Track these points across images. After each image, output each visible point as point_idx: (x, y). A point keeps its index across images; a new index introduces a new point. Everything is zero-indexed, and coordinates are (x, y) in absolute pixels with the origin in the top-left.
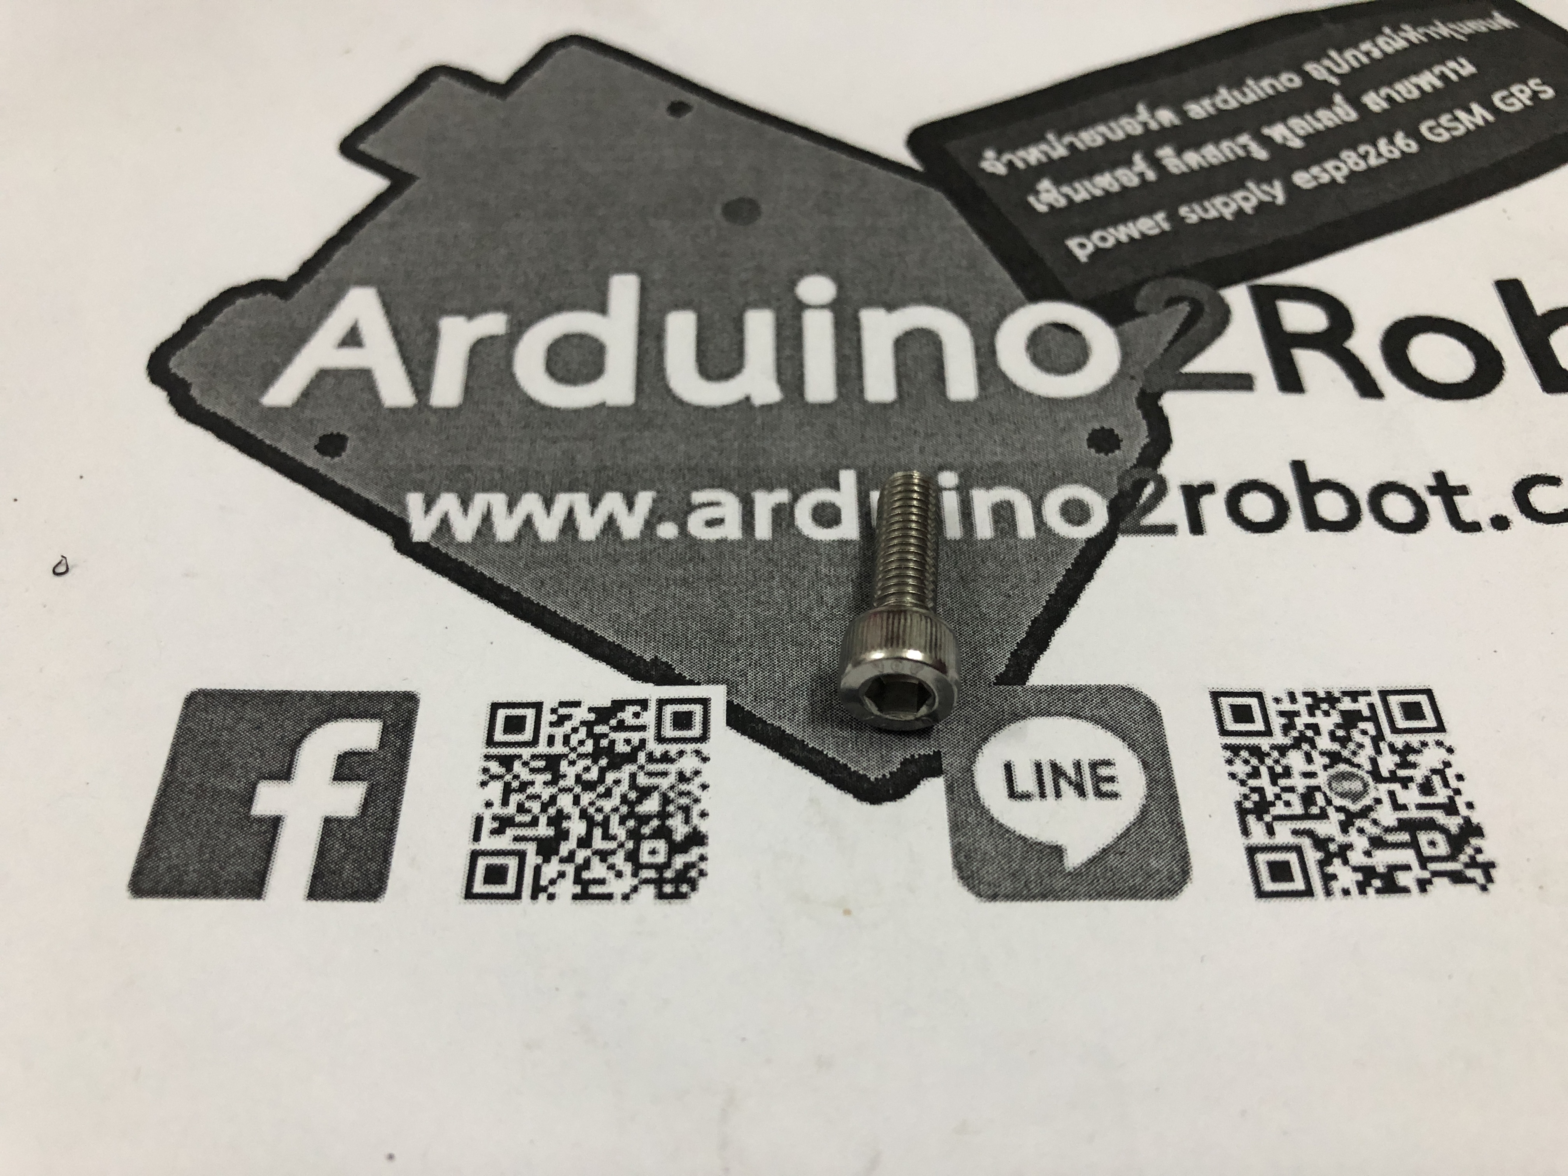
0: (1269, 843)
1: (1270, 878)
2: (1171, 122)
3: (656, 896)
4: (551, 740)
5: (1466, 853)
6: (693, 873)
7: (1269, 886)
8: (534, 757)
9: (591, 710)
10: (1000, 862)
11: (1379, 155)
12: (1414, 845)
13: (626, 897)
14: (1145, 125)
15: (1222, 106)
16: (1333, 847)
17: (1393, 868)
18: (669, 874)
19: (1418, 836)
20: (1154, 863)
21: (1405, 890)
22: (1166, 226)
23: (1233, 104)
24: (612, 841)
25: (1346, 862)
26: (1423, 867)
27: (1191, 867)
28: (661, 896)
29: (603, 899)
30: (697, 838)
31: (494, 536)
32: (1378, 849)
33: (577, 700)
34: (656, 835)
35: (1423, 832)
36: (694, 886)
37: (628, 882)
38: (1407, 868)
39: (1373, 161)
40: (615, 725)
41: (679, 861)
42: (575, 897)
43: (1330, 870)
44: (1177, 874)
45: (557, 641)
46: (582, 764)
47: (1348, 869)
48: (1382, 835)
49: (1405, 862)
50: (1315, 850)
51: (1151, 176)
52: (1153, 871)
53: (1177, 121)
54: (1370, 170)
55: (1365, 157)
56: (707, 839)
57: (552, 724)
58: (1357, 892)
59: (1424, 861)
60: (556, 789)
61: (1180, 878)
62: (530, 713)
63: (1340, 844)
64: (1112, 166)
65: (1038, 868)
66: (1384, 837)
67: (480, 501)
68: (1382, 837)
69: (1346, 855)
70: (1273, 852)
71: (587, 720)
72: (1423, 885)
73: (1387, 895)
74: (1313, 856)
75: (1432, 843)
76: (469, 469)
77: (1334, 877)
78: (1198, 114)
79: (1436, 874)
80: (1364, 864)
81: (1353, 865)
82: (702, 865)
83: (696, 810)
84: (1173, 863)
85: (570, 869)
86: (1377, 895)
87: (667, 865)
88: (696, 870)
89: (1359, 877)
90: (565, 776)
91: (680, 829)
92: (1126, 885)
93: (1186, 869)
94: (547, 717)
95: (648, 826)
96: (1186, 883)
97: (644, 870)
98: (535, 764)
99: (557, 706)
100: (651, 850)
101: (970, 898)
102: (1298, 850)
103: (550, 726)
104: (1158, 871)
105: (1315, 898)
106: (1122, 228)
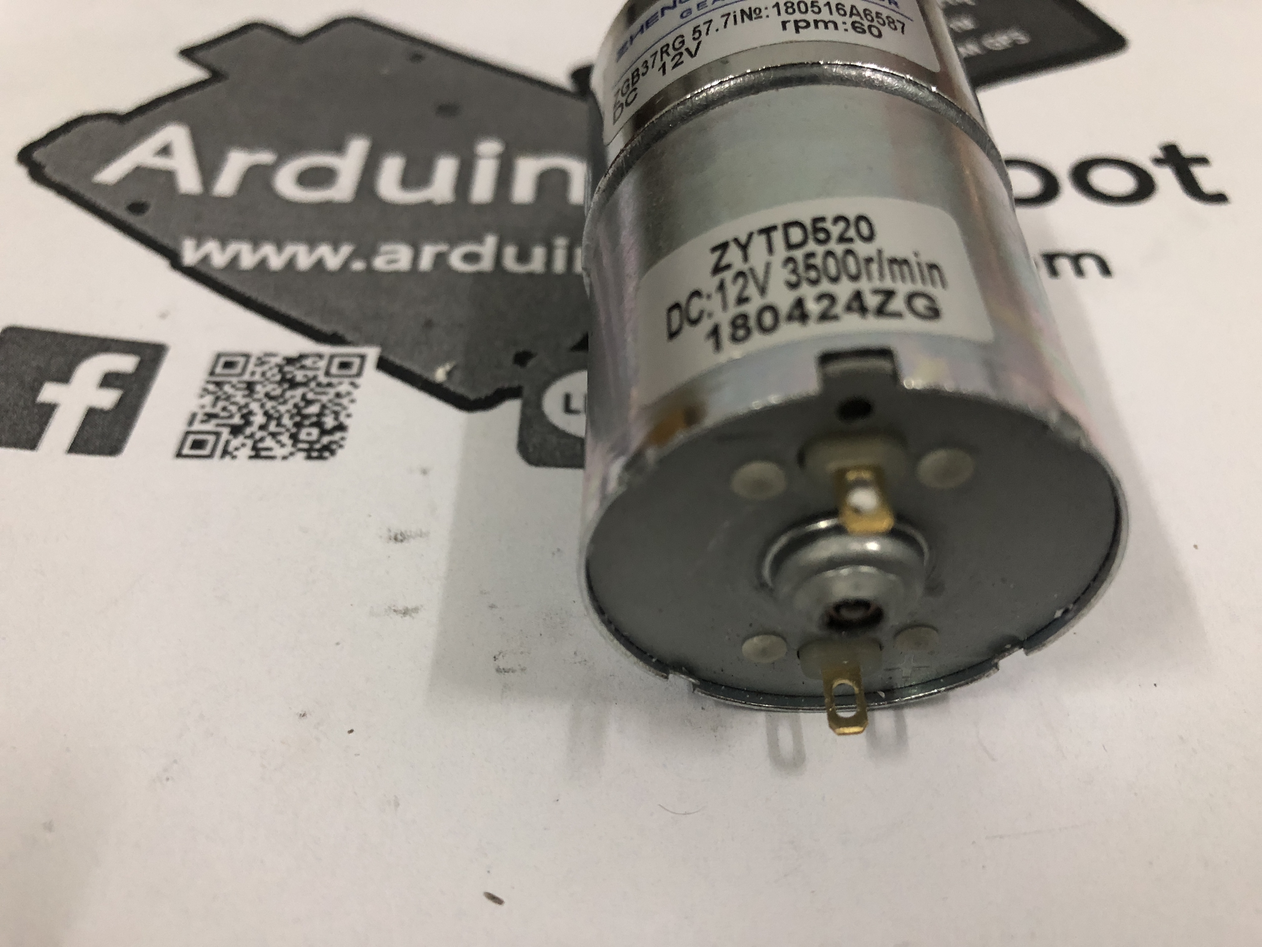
3: (306, 458)
4: (253, 373)
6: (334, 446)
8: (240, 382)
9: (284, 358)
13: (285, 458)
18: (317, 447)
24: (283, 428)
28: (309, 457)
29: (269, 459)
30: (341, 427)
31: (240, 266)
33: (276, 353)
34: (312, 425)
36: (333, 452)
37: (289, 449)
40: (298, 367)
41: (326, 440)
42: (251, 457)
46: (271, 386)
56: (348, 428)
57: (256, 365)
60: (250, 399)
62: (242, 359)
67: (234, 246)
71: (280, 363)
82: (342, 443)
83: (344, 413)
85: (250, 443)
87: (318, 441)
88: (336, 445)
91: (329, 422)
94: (253, 360)
95: (309, 420)
97: (300, 444)
98: (239, 386)
99: (261, 356)
100: (308, 433)
101: (525, 465)
103: (254, 367)
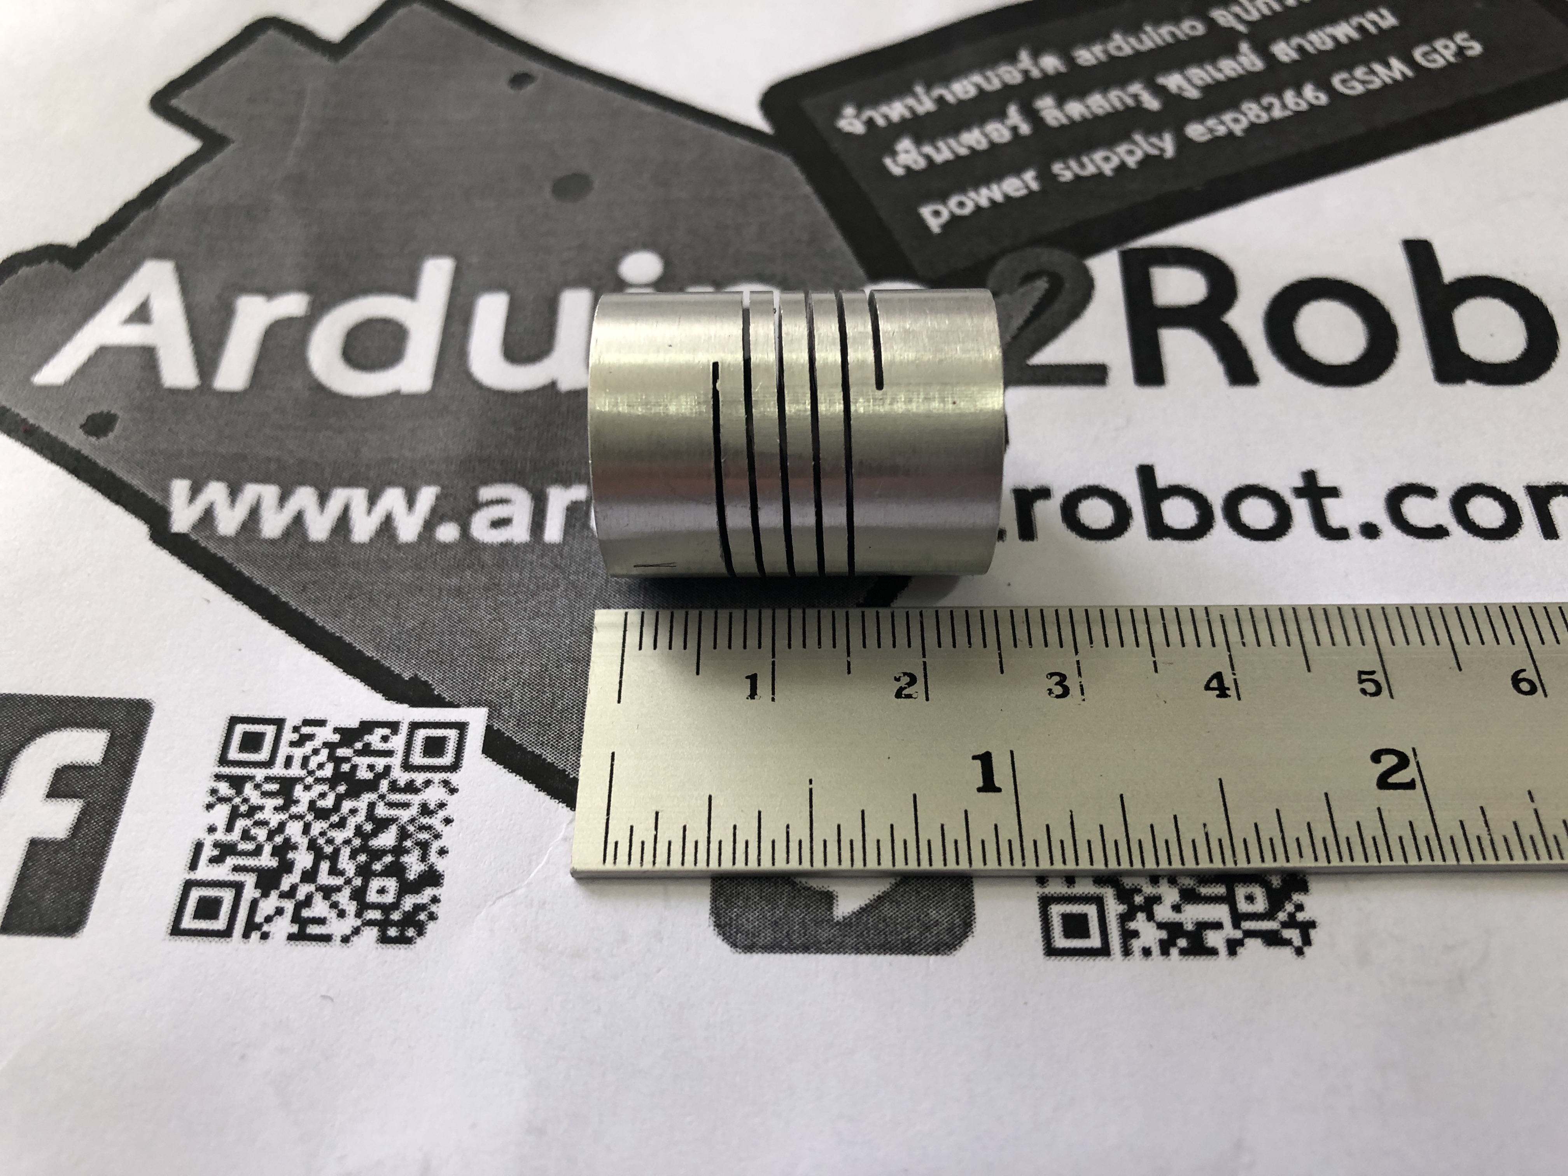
0: (1067, 893)
1: (1062, 933)
2: (1056, 69)
3: (378, 940)
4: (288, 762)
5: (1286, 910)
6: (423, 916)
7: (1061, 942)
8: (268, 779)
9: (336, 730)
10: (764, 908)
11: (1284, 106)
12: (1229, 900)
13: (346, 940)
14: (1026, 73)
15: (1115, 53)
16: (1138, 899)
17: (1203, 926)
18: (396, 916)
19: (1236, 889)
20: (933, 913)
21: (1213, 952)
22: (1035, 186)
23: (1127, 51)
24: (340, 877)
25: (1150, 917)
26: (1236, 925)
27: (975, 918)
28: (384, 939)
29: (320, 941)
30: (432, 878)
31: (260, 531)
32: (1189, 903)
33: (323, 718)
34: (387, 872)
35: (1242, 884)
36: (421, 931)
37: (351, 922)
38: (1218, 926)
39: (1278, 113)
40: (361, 748)
41: (408, 903)
42: (291, 938)
43: (1132, 925)
44: (958, 926)
45: (311, 652)
46: (318, 789)
47: (1152, 925)
48: (1195, 887)
49: (1217, 919)
50: (1118, 903)
51: (1025, 129)
52: (932, 922)
53: (1062, 69)
54: (1273, 122)
55: (1268, 108)
56: (443, 879)
57: (293, 744)
58: (1159, 952)
59: (1237, 918)
60: (287, 816)
61: (961, 930)
62: (270, 731)
63: (1146, 895)
64: (981, 121)
65: (803, 917)
66: (1197, 889)
67: (251, 492)
68: (1195, 889)
69: (1152, 909)
70: (1070, 903)
71: (330, 741)
72: (1233, 946)
73: (1192, 957)
74: (1114, 908)
75: (1250, 898)
76: (244, 457)
77: (1135, 934)
78: (1087, 60)
79: (1249, 934)
80: (1171, 920)
81: (1159, 921)
82: (434, 908)
83: (435, 846)
84: (955, 914)
85: (289, 907)
86: (1181, 957)
87: (395, 906)
88: (426, 913)
89: (1163, 935)
90: (297, 802)
91: (414, 866)
92: (899, 938)
93: (969, 920)
94: (288, 735)
95: (381, 862)
96: (967, 936)
97: (369, 911)
98: (268, 787)
99: (300, 724)
100: (380, 888)
101: (726, 947)
102: (1099, 901)
103: (290, 746)
104: (937, 923)
105: (1112, 957)
106: (984, 191)
